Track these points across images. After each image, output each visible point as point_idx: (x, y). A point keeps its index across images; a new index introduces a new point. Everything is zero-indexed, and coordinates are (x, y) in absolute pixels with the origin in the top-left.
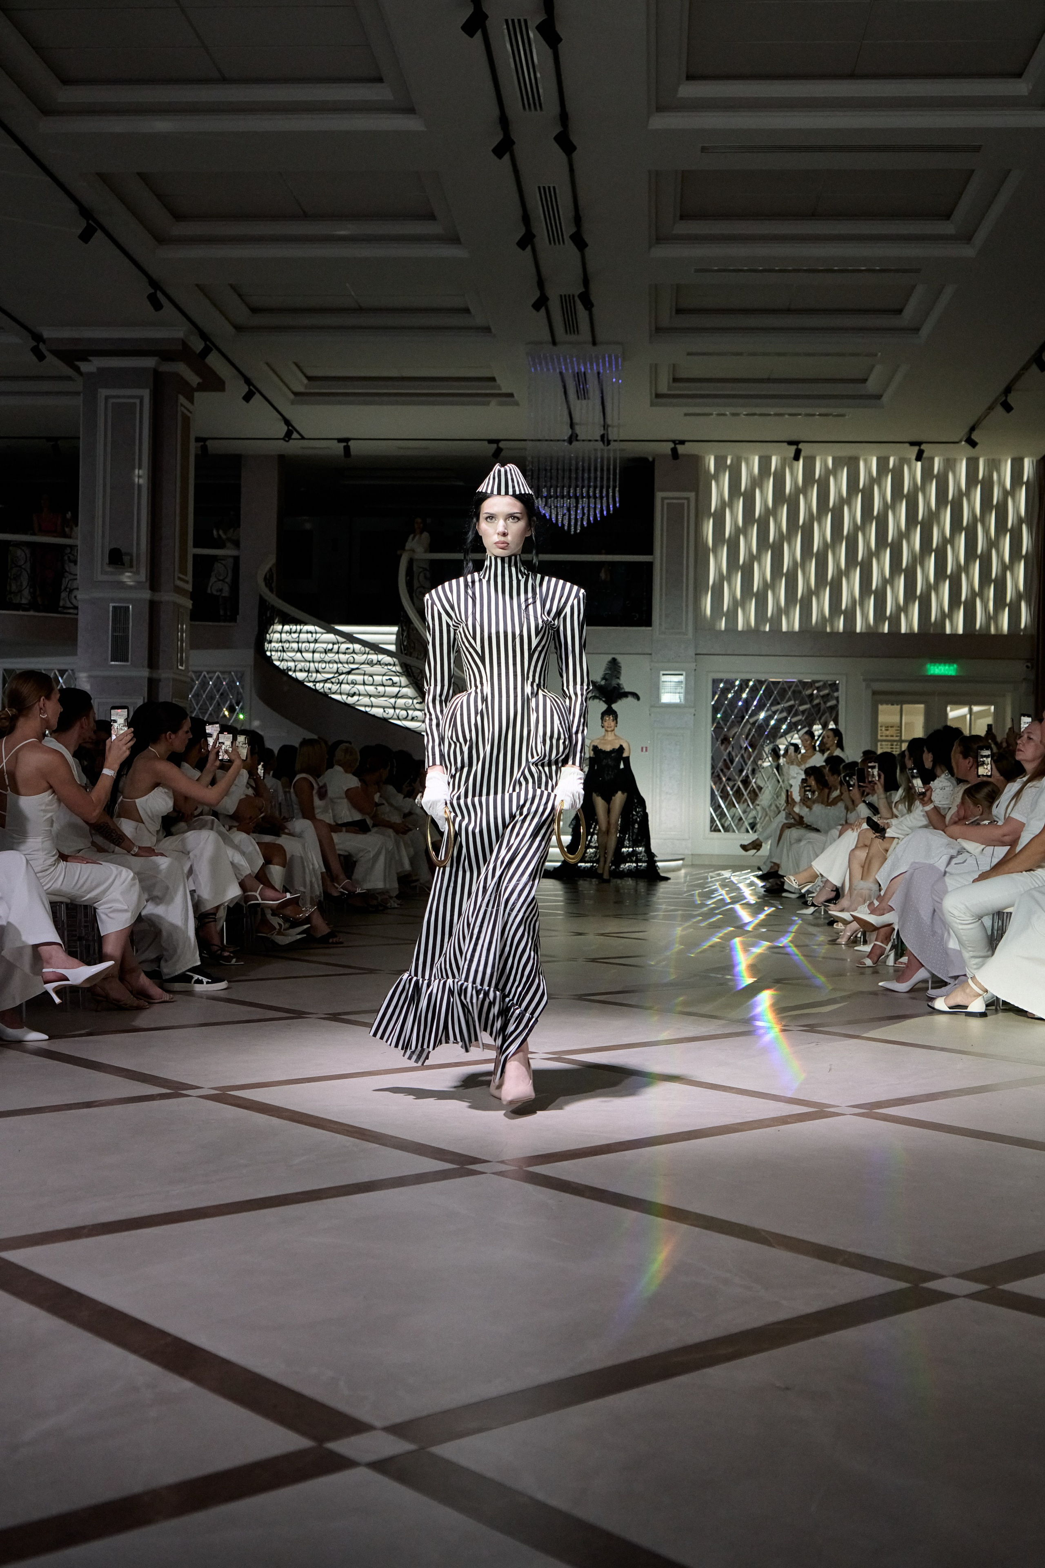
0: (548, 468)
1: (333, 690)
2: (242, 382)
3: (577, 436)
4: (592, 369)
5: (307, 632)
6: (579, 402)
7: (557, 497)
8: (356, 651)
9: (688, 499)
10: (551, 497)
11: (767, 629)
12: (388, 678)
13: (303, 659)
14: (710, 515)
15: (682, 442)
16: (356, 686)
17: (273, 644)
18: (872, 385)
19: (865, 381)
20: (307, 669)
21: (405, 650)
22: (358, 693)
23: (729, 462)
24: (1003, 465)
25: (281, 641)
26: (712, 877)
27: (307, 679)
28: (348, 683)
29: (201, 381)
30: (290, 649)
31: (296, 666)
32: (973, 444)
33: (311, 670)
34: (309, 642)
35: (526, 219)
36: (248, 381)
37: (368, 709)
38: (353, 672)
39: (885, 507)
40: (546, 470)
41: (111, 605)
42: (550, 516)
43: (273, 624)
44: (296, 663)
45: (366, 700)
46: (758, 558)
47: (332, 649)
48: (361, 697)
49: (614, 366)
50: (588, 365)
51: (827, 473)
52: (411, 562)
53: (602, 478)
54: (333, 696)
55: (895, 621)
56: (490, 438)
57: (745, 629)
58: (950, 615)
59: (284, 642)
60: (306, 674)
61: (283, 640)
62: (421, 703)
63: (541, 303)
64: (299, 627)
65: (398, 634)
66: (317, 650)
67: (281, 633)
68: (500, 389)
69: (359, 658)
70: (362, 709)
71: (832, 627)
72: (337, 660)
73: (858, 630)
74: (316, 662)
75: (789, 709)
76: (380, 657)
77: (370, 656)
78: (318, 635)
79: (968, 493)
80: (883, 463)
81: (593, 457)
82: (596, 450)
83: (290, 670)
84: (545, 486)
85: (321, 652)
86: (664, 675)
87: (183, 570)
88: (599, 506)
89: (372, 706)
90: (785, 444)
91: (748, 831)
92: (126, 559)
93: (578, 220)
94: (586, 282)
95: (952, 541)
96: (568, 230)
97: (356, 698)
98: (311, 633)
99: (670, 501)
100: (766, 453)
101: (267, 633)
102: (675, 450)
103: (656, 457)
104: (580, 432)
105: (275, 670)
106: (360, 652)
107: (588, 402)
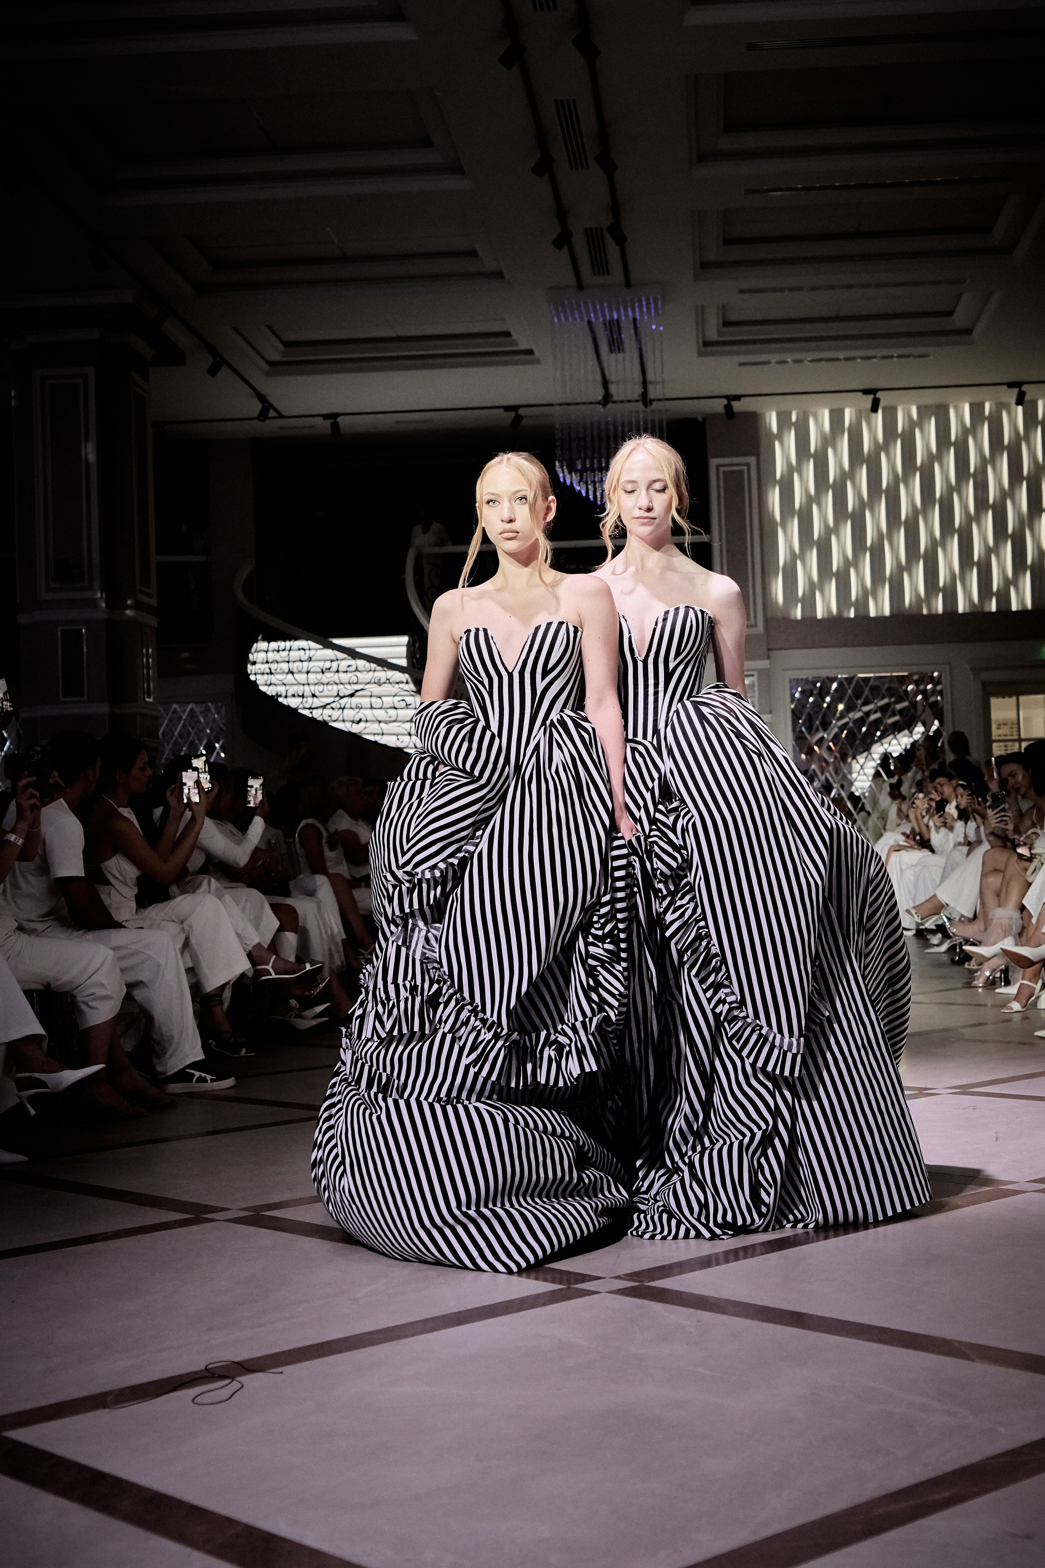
0: (581, 436)
1: (334, 718)
2: (206, 353)
3: (612, 396)
4: (627, 316)
5: (299, 649)
6: (613, 355)
7: (593, 470)
8: (359, 669)
9: (747, 465)
10: (586, 470)
11: (852, 615)
12: (400, 698)
13: (295, 682)
14: (775, 483)
15: (738, 398)
16: (362, 711)
17: (258, 666)
18: (959, 319)
19: (950, 313)
20: (301, 694)
22: (364, 719)
23: (794, 418)
25: (267, 662)
27: (301, 706)
28: (351, 708)
29: (156, 353)
30: (278, 671)
31: (286, 691)
33: (305, 695)
34: (301, 661)
35: (541, 140)
36: (212, 351)
37: (377, 738)
38: (357, 694)
39: (984, 463)
40: (578, 439)
41: (60, 628)
42: (587, 492)
43: (257, 641)
44: (288, 687)
45: (375, 727)
46: (835, 530)
47: (330, 668)
48: (368, 724)
49: (653, 311)
50: (622, 311)
51: (912, 425)
52: (419, 558)
54: (334, 725)
55: (1004, 597)
56: (505, 404)
57: (826, 616)
59: (272, 662)
60: (300, 699)
61: (270, 660)
63: (563, 239)
64: (288, 644)
65: (409, 645)
66: (312, 670)
67: (267, 652)
68: (517, 345)
69: (364, 677)
70: (371, 738)
71: (929, 608)
72: (338, 681)
73: (961, 610)
74: (312, 684)
75: (884, 709)
76: (389, 674)
77: (376, 674)
78: (312, 652)
80: (977, 410)
81: (634, 420)
82: (637, 412)
83: (280, 696)
84: (579, 458)
85: (316, 673)
87: (146, 582)
89: (383, 734)
90: (860, 394)
93: (603, 136)
94: (616, 210)
96: (592, 149)
97: (362, 725)
98: (304, 649)
99: (727, 469)
100: (836, 406)
101: (250, 652)
102: (728, 408)
103: (709, 418)
104: (615, 391)
105: (260, 698)
106: (365, 670)
107: (622, 354)
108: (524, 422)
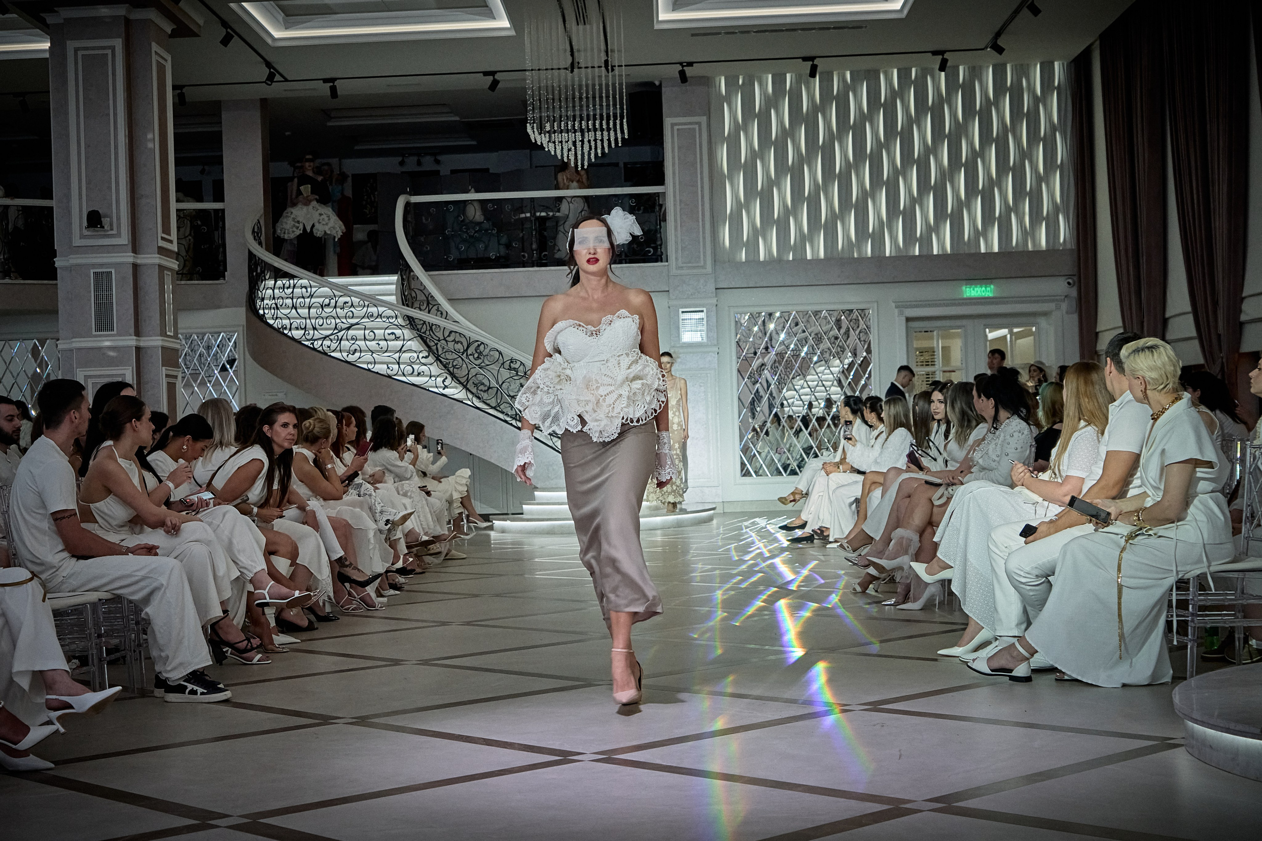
1: (332, 348)
2: (217, 22)
3: (578, 63)
5: (302, 287)
6: (579, 28)
8: (354, 305)
9: (699, 124)
11: (791, 258)
12: (390, 331)
13: (299, 316)
14: (724, 139)
15: (690, 64)
16: (357, 342)
17: (266, 302)
20: (303, 327)
21: (406, 301)
22: (358, 349)
23: (741, 82)
24: (1031, 70)
25: (274, 298)
26: (747, 527)
27: (304, 338)
28: (347, 340)
29: (175, 27)
30: (284, 306)
31: (291, 324)
32: (1000, 50)
33: (307, 327)
34: (303, 297)
36: (224, 24)
37: (370, 366)
38: (353, 327)
39: (910, 122)
41: (92, 271)
43: (265, 279)
44: (291, 321)
45: (368, 357)
46: (776, 182)
47: (329, 305)
48: (362, 354)
51: (846, 89)
53: (608, 105)
54: (332, 354)
55: (926, 242)
56: (486, 69)
57: (768, 259)
58: (985, 232)
59: (278, 299)
60: (303, 331)
61: (276, 296)
62: (426, 357)
64: (292, 281)
65: (396, 284)
66: (313, 305)
67: (273, 289)
69: (359, 312)
70: (365, 366)
71: (859, 252)
72: (335, 316)
73: (888, 254)
74: (313, 318)
76: (381, 309)
77: (370, 310)
78: (314, 290)
79: (996, 102)
80: (904, 75)
81: (597, 85)
82: (599, 77)
83: (286, 328)
85: (317, 308)
86: (683, 312)
87: (166, 230)
88: (606, 138)
89: (375, 363)
90: (801, 61)
91: (780, 473)
92: (105, 221)
95: (982, 153)
97: (357, 355)
98: (306, 288)
99: (680, 127)
100: (779, 71)
101: (259, 289)
102: (682, 74)
103: (663, 82)
104: (581, 59)
105: (269, 329)
106: (359, 306)
107: (588, 26)
108: (500, 86)
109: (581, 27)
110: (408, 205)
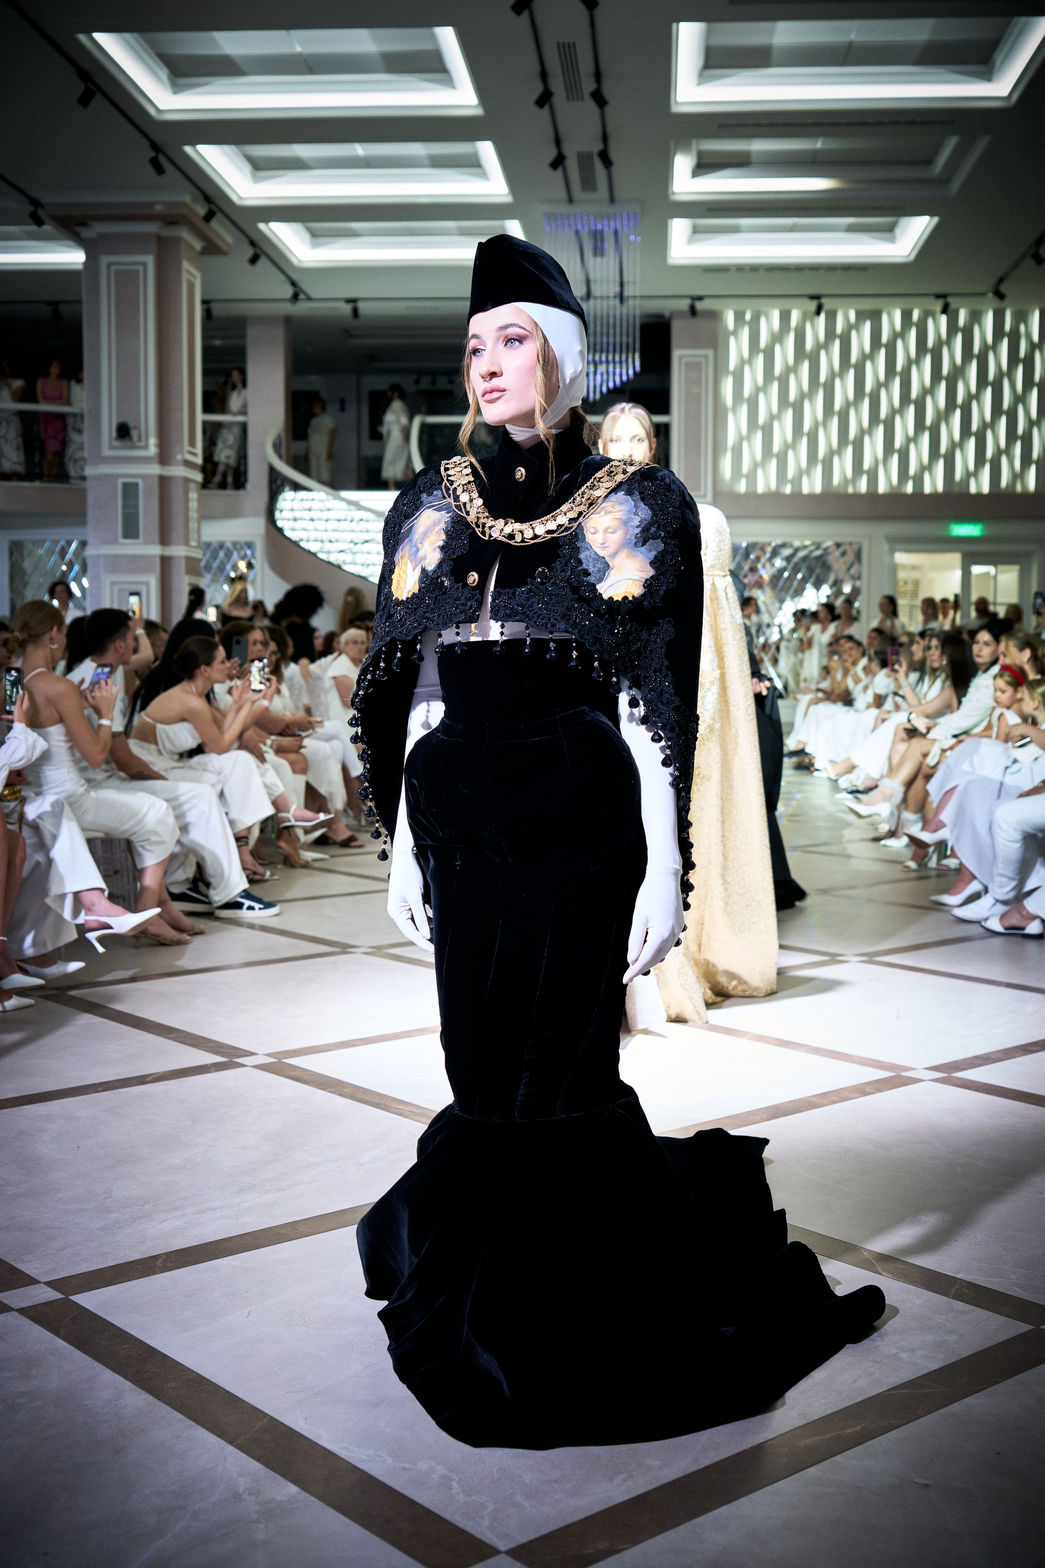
1: (347, 561)
2: (246, 243)
3: (592, 293)
4: (609, 227)
5: (317, 500)
6: (595, 258)
8: (362, 519)
9: (707, 357)
11: (789, 491)
13: (315, 529)
14: (728, 372)
15: (700, 298)
17: (286, 514)
20: (319, 539)
23: (748, 316)
24: (1030, 316)
25: (293, 510)
27: (319, 550)
29: (204, 244)
30: (301, 518)
31: (308, 537)
32: (1000, 295)
33: (324, 540)
34: (321, 511)
35: (544, 75)
36: (253, 243)
39: (909, 363)
41: (121, 481)
43: (283, 491)
44: (309, 533)
46: (779, 417)
47: (345, 519)
49: (633, 225)
50: (605, 223)
51: (849, 328)
53: (621, 341)
54: (345, 567)
55: (918, 480)
57: (767, 491)
58: (976, 474)
59: (296, 510)
60: (318, 545)
61: (295, 508)
63: (558, 162)
64: (310, 495)
66: (330, 519)
67: (292, 500)
71: (854, 487)
72: (351, 530)
73: (882, 488)
74: (330, 531)
78: (327, 503)
79: (995, 347)
80: (906, 316)
81: (610, 317)
82: (614, 308)
83: (302, 540)
87: (192, 443)
88: (618, 371)
90: (808, 299)
93: (598, 76)
94: (605, 138)
95: (978, 396)
96: (589, 85)
98: (322, 501)
99: (688, 359)
100: (784, 308)
101: (279, 502)
102: (693, 306)
103: (674, 314)
104: (596, 290)
105: (287, 542)
106: (374, 521)
107: (605, 259)
109: (598, 259)
110: (424, 427)
